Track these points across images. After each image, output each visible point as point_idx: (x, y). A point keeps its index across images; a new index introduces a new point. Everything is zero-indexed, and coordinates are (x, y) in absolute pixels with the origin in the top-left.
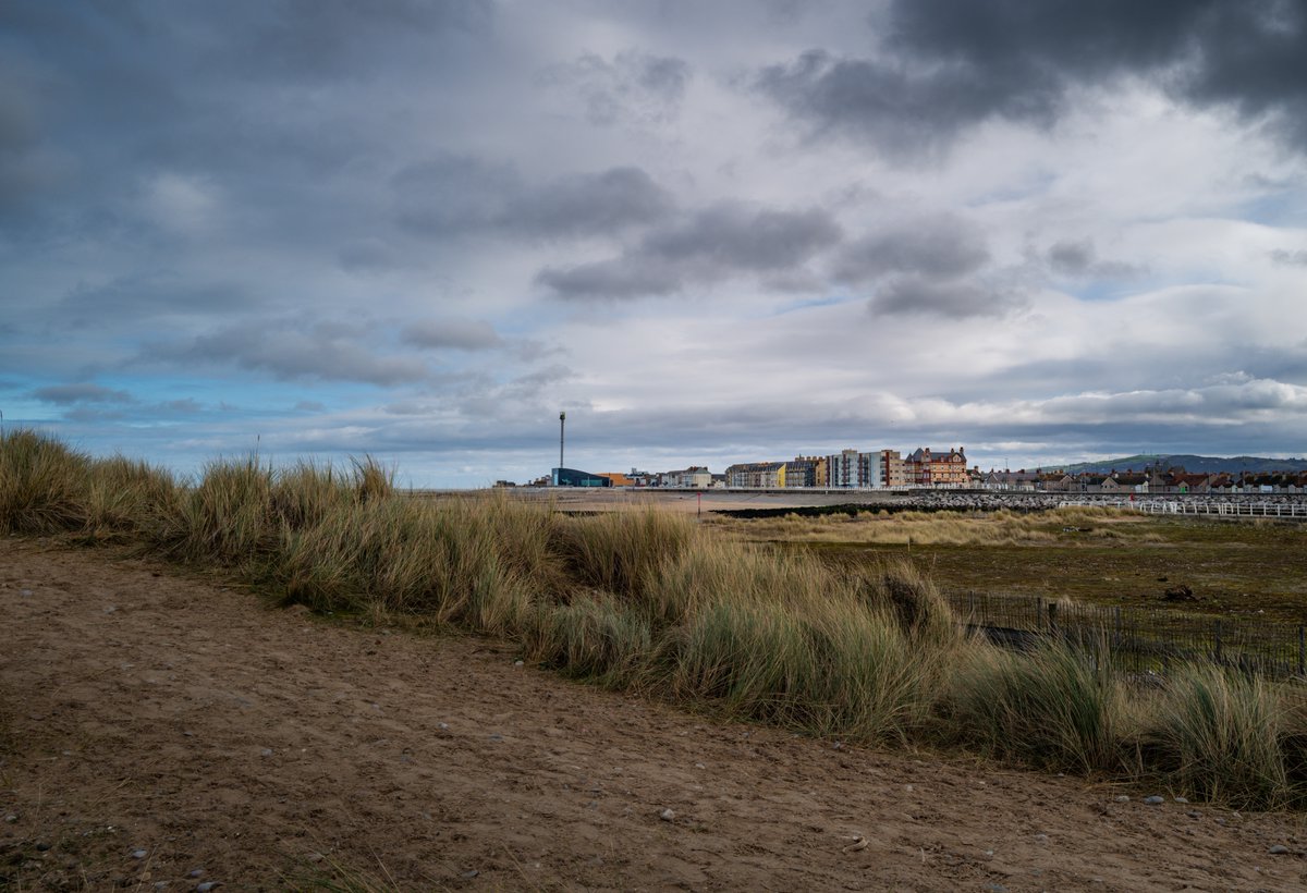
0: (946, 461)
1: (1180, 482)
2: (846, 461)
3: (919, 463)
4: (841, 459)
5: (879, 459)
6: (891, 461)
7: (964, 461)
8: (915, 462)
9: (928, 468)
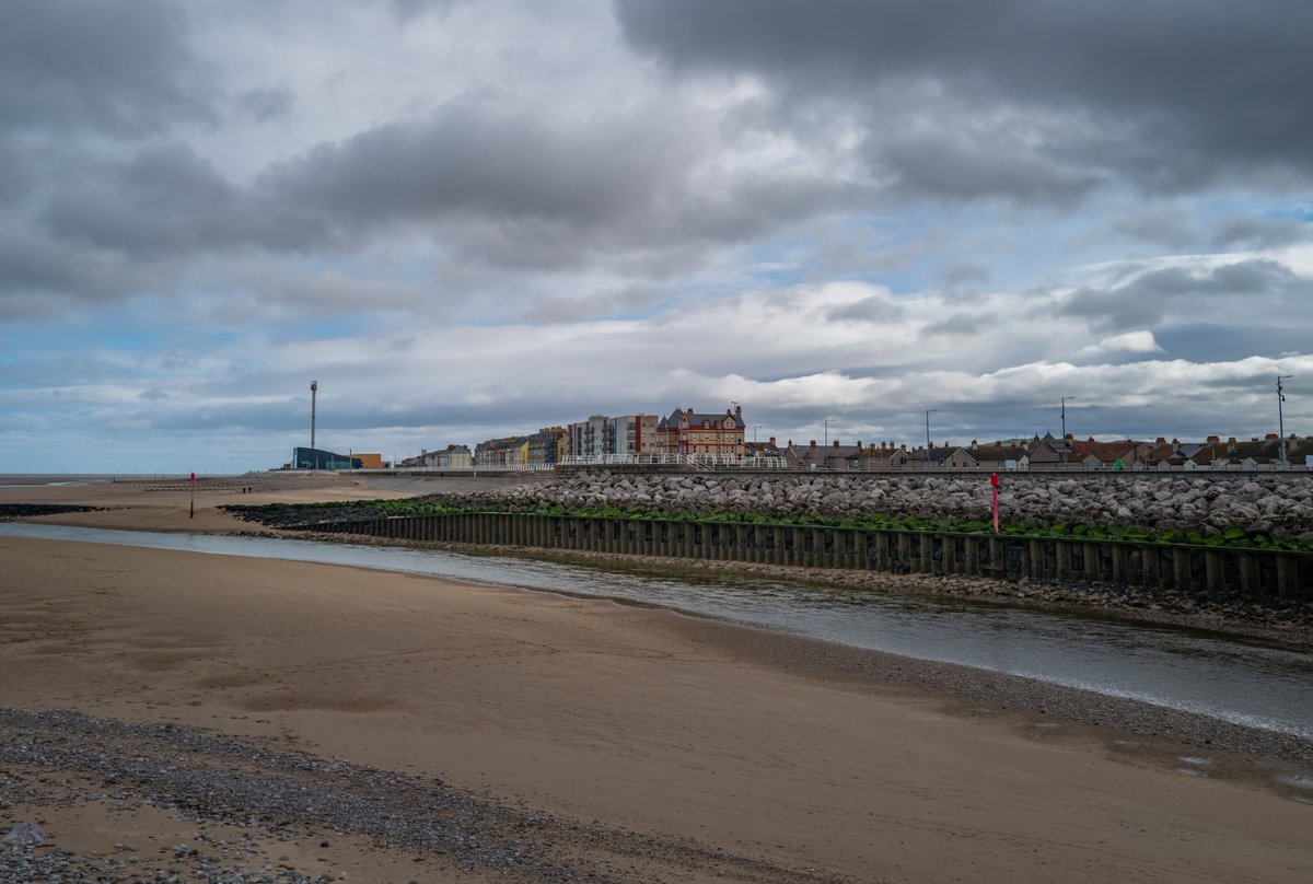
0: (713, 428)
1: (1086, 455)
2: (590, 431)
3: (676, 431)
4: (584, 428)
5: (625, 426)
6: (643, 430)
7: (741, 428)
8: (670, 430)
9: (684, 438)
